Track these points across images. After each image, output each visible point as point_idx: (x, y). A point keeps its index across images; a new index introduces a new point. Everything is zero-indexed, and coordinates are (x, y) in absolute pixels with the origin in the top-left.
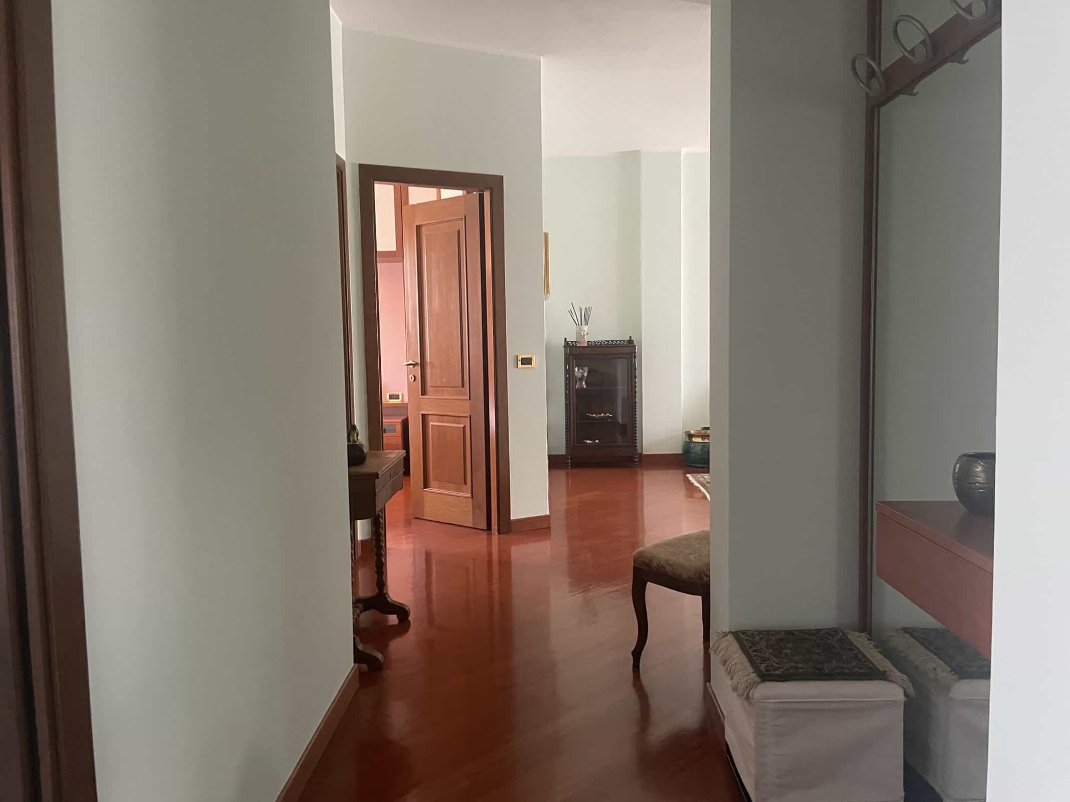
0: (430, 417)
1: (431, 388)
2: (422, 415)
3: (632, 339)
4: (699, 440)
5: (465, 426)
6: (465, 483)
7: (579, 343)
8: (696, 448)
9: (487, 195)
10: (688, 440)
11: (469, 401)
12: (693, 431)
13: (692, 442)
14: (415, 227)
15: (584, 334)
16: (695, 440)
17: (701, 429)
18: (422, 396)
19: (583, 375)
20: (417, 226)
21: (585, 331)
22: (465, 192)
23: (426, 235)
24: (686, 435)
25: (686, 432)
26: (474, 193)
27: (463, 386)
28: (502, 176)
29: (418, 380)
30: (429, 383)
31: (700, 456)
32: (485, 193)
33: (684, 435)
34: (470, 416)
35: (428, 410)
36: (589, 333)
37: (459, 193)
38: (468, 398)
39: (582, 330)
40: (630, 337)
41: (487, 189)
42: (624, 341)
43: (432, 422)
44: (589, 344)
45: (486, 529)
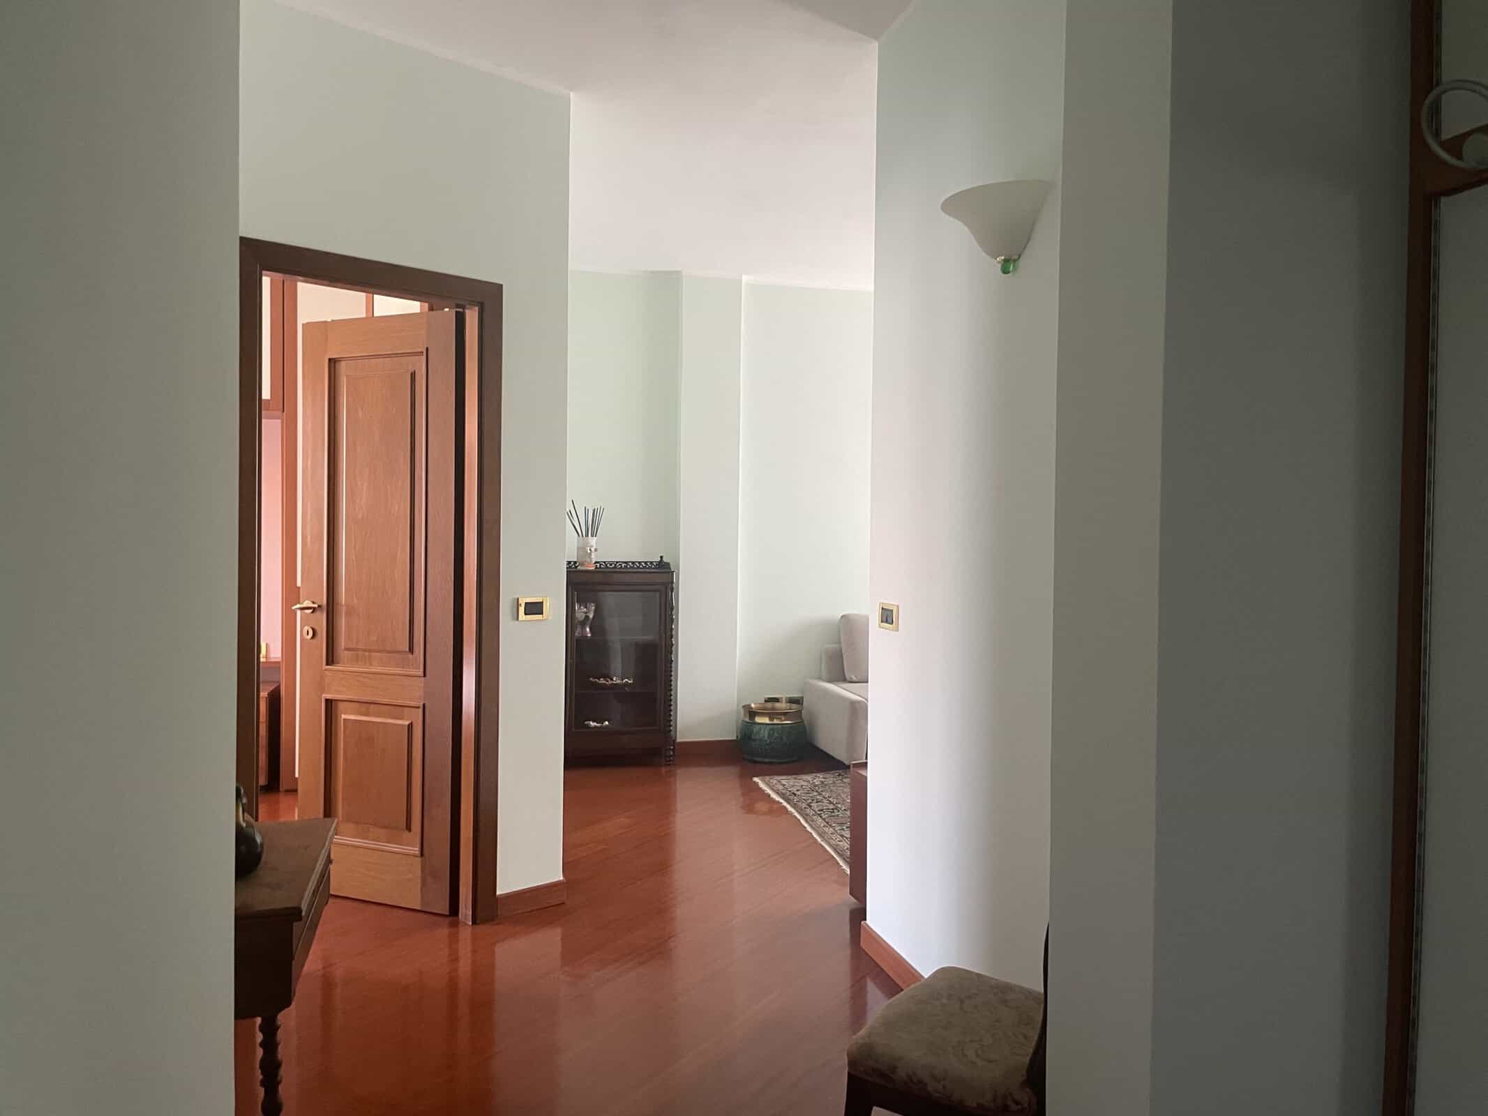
0: (341, 706)
1: (346, 652)
2: (327, 700)
3: (665, 560)
4: (766, 720)
5: (412, 723)
6: (409, 828)
7: (582, 564)
8: (762, 732)
9: (472, 317)
10: (747, 719)
11: (423, 678)
12: (755, 704)
13: (755, 724)
14: (327, 361)
15: (590, 550)
16: (758, 720)
17: (763, 702)
18: (329, 667)
19: (587, 617)
20: (330, 360)
21: (592, 547)
22: (426, 305)
23: (347, 376)
24: (745, 710)
25: (744, 707)
26: (447, 310)
27: (411, 650)
28: (502, 285)
29: (322, 637)
30: (342, 641)
31: (767, 745)
32: (467, 312)
33: (742, 711)
34: (424, 705)
35: (339, 692)
36: (598, 548)
37: (412, 307)
38: (421, 673)
39: (587, 544)
40: (661, 557)
41: (473, 303)
42: (651, 563)
43: (344, 714)
44: (596, 568)
45: (448, 913)
